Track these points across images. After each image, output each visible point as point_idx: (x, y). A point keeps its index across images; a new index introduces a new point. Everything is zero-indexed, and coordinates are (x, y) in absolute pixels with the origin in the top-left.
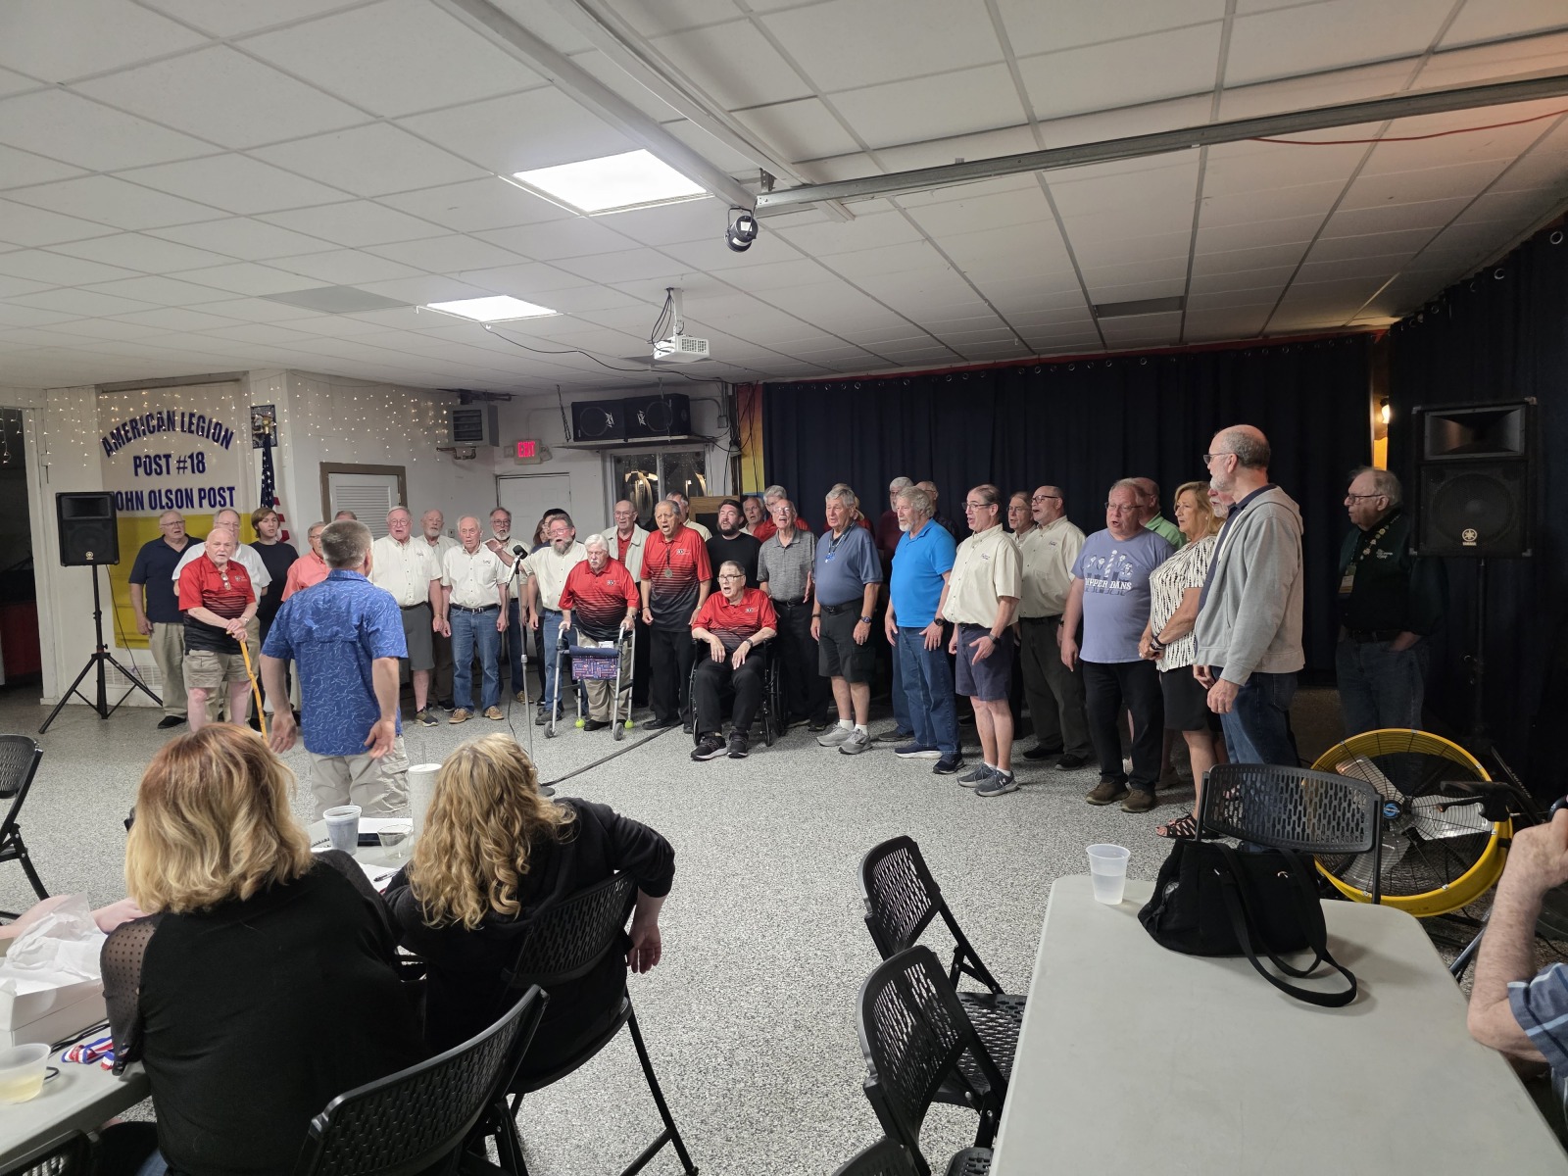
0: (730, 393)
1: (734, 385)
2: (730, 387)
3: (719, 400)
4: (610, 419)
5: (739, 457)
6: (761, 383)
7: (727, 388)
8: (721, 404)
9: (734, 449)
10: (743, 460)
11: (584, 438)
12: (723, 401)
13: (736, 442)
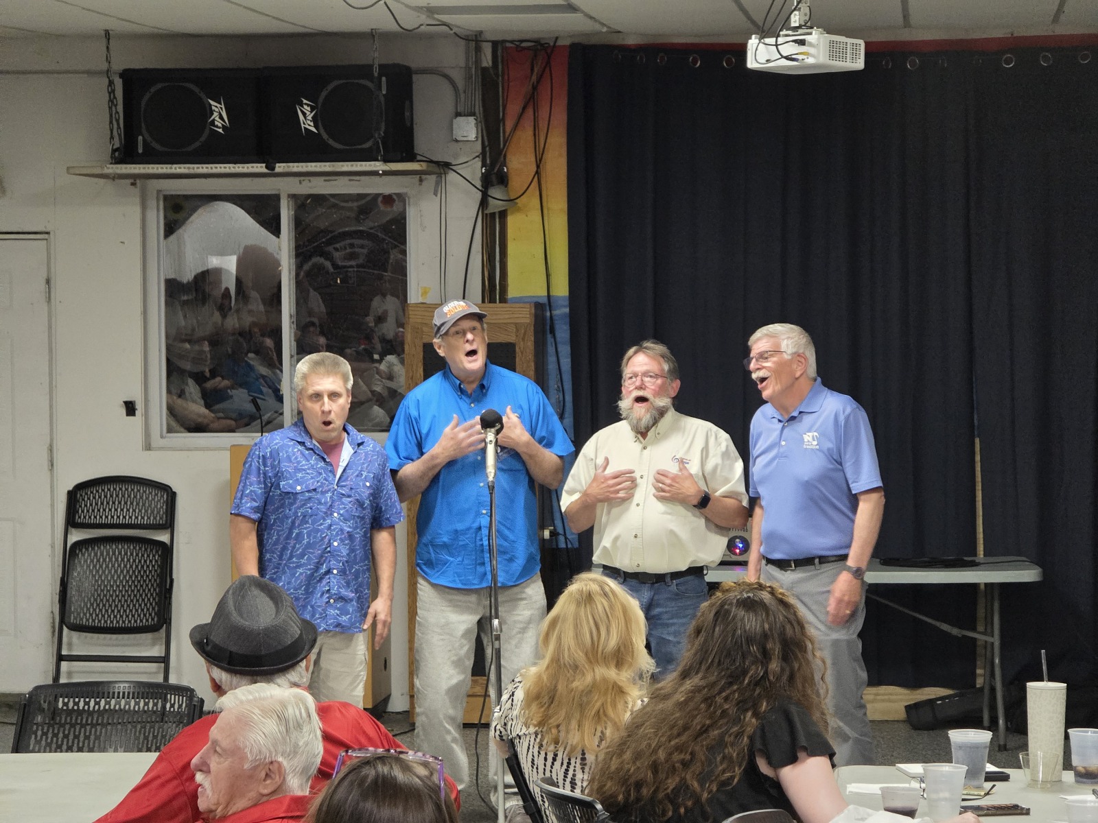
0: (487, 61)
1: (495, 44)
2: (487, 50)
3: (458, 76)
4: (219, 114)
5: (503, 215)
6: (567, 42)
7: (478, 49)
8: (460, 84)
9: (495, 192)
10: (511, 220)
11: (150, 157)
12: (468, 78)
13: (494, 176)
